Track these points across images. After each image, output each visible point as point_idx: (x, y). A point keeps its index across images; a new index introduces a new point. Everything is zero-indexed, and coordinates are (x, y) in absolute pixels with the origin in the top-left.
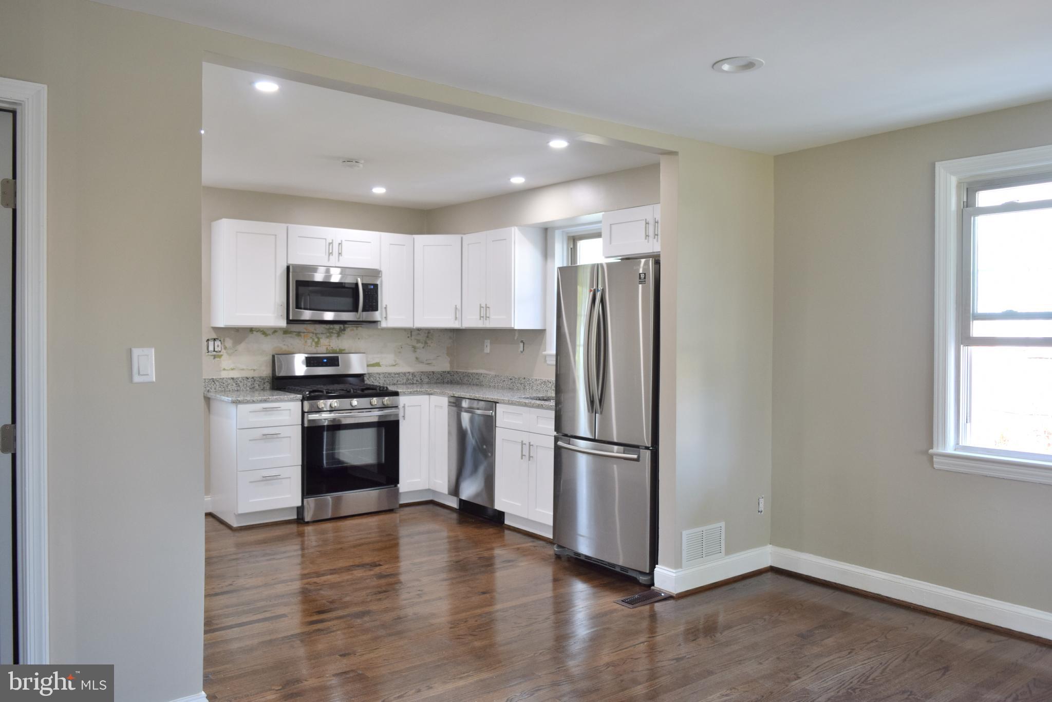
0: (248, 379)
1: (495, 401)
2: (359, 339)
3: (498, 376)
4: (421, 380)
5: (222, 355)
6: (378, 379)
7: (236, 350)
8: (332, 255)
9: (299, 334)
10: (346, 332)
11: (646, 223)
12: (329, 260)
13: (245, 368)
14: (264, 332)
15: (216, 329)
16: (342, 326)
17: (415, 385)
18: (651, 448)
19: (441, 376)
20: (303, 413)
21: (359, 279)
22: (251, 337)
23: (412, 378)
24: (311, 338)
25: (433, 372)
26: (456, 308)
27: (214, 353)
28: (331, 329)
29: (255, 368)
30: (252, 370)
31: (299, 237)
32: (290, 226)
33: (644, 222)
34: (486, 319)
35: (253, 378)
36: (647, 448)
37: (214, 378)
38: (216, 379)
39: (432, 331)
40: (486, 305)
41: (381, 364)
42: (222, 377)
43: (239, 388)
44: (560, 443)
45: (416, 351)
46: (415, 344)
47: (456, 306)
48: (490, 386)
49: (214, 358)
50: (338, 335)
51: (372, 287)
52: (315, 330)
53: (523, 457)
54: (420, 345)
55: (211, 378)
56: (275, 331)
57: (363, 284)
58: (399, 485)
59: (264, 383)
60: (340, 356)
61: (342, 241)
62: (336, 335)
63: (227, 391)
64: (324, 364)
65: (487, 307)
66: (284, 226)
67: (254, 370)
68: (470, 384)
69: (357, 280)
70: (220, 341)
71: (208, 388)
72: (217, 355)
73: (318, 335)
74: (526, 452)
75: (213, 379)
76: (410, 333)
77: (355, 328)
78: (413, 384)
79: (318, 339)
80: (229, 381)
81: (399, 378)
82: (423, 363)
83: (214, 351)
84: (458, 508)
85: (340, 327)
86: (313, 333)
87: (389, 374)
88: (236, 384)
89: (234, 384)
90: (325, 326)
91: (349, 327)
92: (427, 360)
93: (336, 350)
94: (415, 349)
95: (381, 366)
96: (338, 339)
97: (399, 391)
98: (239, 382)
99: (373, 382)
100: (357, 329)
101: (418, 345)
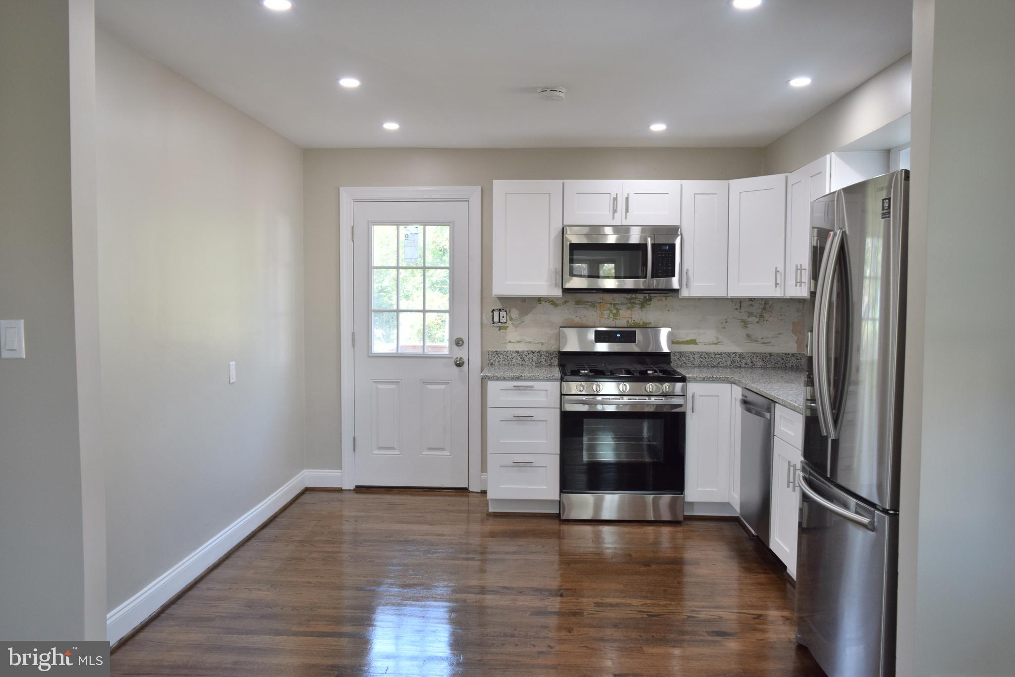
0: (534, 353)
1: (773, 399)
2: (669, 311)
4: (752, 362)
5: (507, 327)
6: (692, 359)
7: (522, 322)
8: (617, 212)
9: (593, 304)
10: (652, 302)
12: (613, 218)
13: (531, 340)
14: (553, 302)
15: (499, 298)
16: (647, 296)
17: (743, 369)
18: (891, 512)
19: (783, 359)
20: (561, 395)
21: (648, 239)
22: (540, 307)
23: (739, 360)
24: (608, 309)
25: (770, 353)
26: (777, 271)
27: (500, 324)
28: (632, 298)
29: (543, 341)
30: (539, 343)
31: (577, 193)
32: (566, 181)
34: (801, 286)
35: (539, 352)
36: (885, 511)
37: (498, 350)
38: (500, 352)
39: (770, 303)
40: (801, 265)
41: (697, 341)
42: (505, 350)
43: (524, 363)
45: (746, 327)
46: (745, 317)
47: (776, 268)
49: (500, 330)
50: (642, 306)
51: (666, 248)
52: (613, 300)
53: (790, 484)
54: (753, 319)
55: (495, 350)
56: (563, 301)
57: (654, 245)
58: (684, 493)
59: (552, 358)
60: (637, 329)
61: (628, 194)
62: (640, 306)
63: (511, 365)
64: (617, 340)
65: (802, 269)
66: (561, 181)
67: (542, 344)
69: (646, 240)
70: (506, 311)
71: (491, 361)
72: (502, 327)
73: (617, 306)
74: (792, 478)
75: (497, 351)
76: (738, 305)
77: (664, 298)
78: (740, 367)
79: (617, 310)
80: (514, 355)
81: (720, 360)
82: (758, 341)
83: (499, 322)
84: (756, 535)
85: (644, 297)
86: (611, 304)
87: (707, 354)
88: (521, 358)
89: (519, 358)
90: (625, 295)
91: (656, 297)
92: (762, 338)
93: (640, 323)
94: (745, 324)
95: (697, 344)
96: (642, 311)
97: (687, 376)
98: (524, 356)
99: (684, 363)
100: (666, 299)
101: (751, 319)
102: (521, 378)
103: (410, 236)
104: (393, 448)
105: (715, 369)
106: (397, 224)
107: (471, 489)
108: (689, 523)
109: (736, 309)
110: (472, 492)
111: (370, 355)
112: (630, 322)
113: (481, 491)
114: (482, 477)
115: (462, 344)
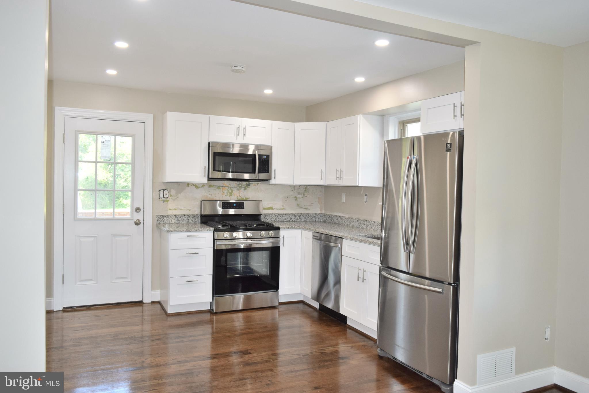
0: (185, 216)
1: (342, 237)
2: (259, 191)
3: (350, 218)
4: (300, 219)
5: (169, 200)
6: (271, 218)
7: (178, 197)
8: (239, 136)
9: (219, 187)
10: (250, 186)
11: (455, 106)
12: (237, 139)
13: (184, 208)
14: (196, 185)
15: (164, 183)
16: (248, 183)
17: (296, 223)
18: (453, 284)
19: (314, 216)
20: (214, 240)
21: (256, 152)
22: (188, 189)
23: (294, 217)
24: (227, 190)
25: (308, 214)
26: (322, 172)
27: (164, 199)
28: (240, 184)
29: (190, 209)
31: (217, 124)
32: (211, 116)
33: (452, 106)
34: (340, 179)
35: (188, 215)
36: (450, 284)
37: (163, 214)
38: (164, 215)
39: (308, 187)
40: (340, 169)
41: (273, 208)
42: (167, 214)
43: (179, 222)
44: (383, 273)
45: (297, 200)
46: (296, 194)
47: (321, 170)
48: (345, 225)
49: (164, 202)
50: (245, 189)
51: (265, 157)
52: (230, 185)
53: (359, 279)
54: (300, 196)
55: (161, 214)
56: (203, 185)
57: (259, 155)
58: (279, 290)
59: (195, 219)
60: (245, 202)
61: (245, 126)
62: (244, 188)
63: (171, 223)
64: (234, 207)
65: (341, 171)
66: (208, 116)
67: (189, 210)
68: (332, 223)
70: (168, 191)
71: (159, 221)
72: (165, 200)
73: (232, 189)
74: (361, 276)
75: (162, 215)
76: (293, 188)
77: (256, 184)
78: (295, 221)
79: (232, 191)
80: (173, 217)
81: (285, 218)
82: (302, 207)
83: (164, 197)
84: (318, 308)
85: (247, 183)
86: (228, 187)
87: (279, 214)
88: (177, 219)
89: (176, 219)
90: (236, 182)
91: (252, 183)
92: (304, 206)
93: (244, 198)
94: (296, 198)
95: (273, 209)
96: (245, 191)
97: (280, 227)
98: (179, 218)
99: (267, 220)
100: (258, 185)
101: (299, 196)
102: (191, 231)
103: (105, 142)
104: (91, 280)
105: (282, 223)
106: (96, 134)
107: (144, 301)
108: (281, 306)
109: (292, 191)
110: (145, 303)
111: (76, 219)
112: (239, 197)
113: (152, 302)
114: (152, 293)
115: (138, 212)
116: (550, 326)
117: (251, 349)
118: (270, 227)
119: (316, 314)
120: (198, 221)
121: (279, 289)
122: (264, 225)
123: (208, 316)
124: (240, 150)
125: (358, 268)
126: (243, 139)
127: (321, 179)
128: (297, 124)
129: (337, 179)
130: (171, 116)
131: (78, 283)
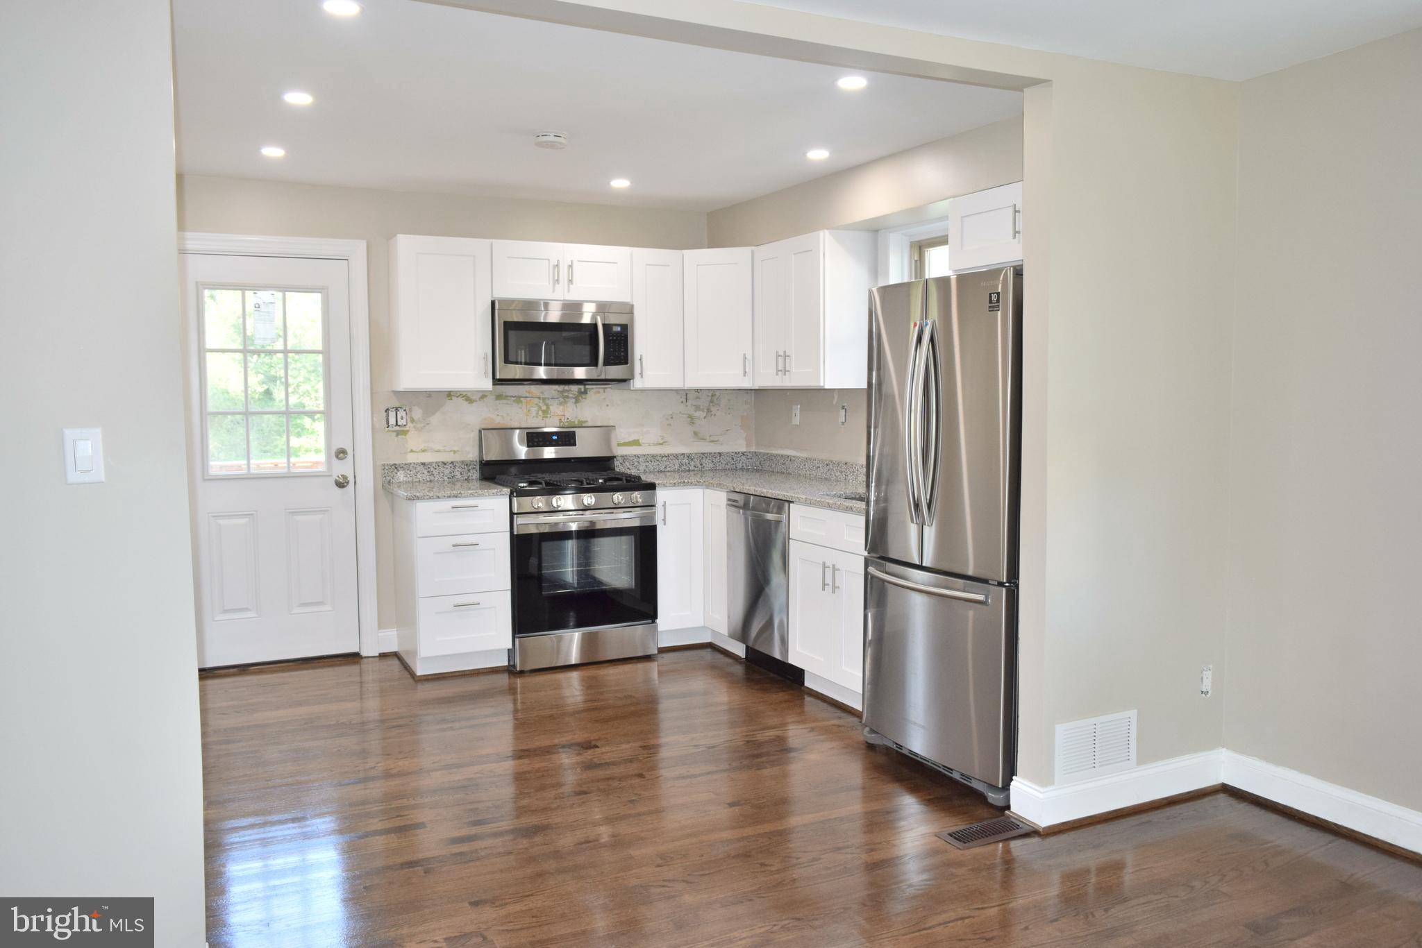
0: (445, 464)
1: (788, 499)
2: (608, 406)
3: (810, 459)
4: (701, 465)
5: (408, 431)
6: (636, 464)
7: (428, 424)
8: (558, 284)
9: (518, 399)
10: (588, 396)
11: (1016, 211)
12: (554, 291)
13: (442, 448)
14: (467, 397)
15: (396, 393)
16: (582, 387)
17: (692, 473)
18: (1007, 584)
19: (733, 459)
20: (512, 514)
21: (599, 318)
22: (451, 405)
23: (687, 462)
24: (536, 404)
25: (719, 453)
26: (745, 358)
27: (397, 428)
28: (564, 391)
29: (456, 449)
30: (451, 451)
31: (509, 257)
32: (494, 241)
33: (1011, 210)
34: (785, 374)
35: (452, 463)
36: (1001, 584)
37: (397, 463)
38: (400, 465)
39: (717, 393)
40: (785, 352)
41: (640, 441)
42: (407, 462)
43: (432, 478)
44: (871, 569)
45: (693, 423)
46: (691, 411)
47: (744, 355)
48: (800, 475)
49: (397, 435)
50: (577, 401)
51: (619, 329)
52: (542, 393)
53: (826, 586)
54: (701, 414)
55: (392, 463)
56: (483, 395)
57: (604, 325)
58: (658, 621)
59: (469, 470)
60: (575, 430)
61: (572, 262)
62: (574, 400)
63: (416, 482)
64: (554, 443)
65: (786, 356)
66: (488, 241)
67: (455, 452)
68: (773, 472)
69: (596, 319)
70: (405, 410)
71: (388, 478)
72: (401, 432)
73: (546, 401)
74: (829, 580)
75: (395, 464)
76: (684, 396)
77: (601, 391)
78: (689, 471)
79: (548, 406)
80: (419, 468)
81: (667, 463)
82: (705, 439)
83: (397, 425)
84: (744, 657)
85: (580, 389)
86: (539, 398)
87: (654, 456)
88: (429, 472)
89: (426, 472)
90: (556, 387)
91: (592, 389)
92: (710, 436)
93: (574, 422)
94: (692, 420)
95: (641, 445)
96: (576, 406)
97: (657, 482)
98: (432, 469)
99: (628, 468)
100: (604, 392)
101: (697, 414)
102: (460, 495)
103: (262, 306)
104: (247, 609)
105: (662, 474)
106: (243, 288)
107: (364, 654)
108: (664, 655)
109: (682, 402)
110: (365, 657)
111: (206, 478)
112: (563, 420)
113: (380, 654)
114: (380, 634)
115: (342, 459)
116: (1211, 667)
117: (599, 739)
118: (632, 484)
119: (739, 670)
120: (476, 474)
121: (657, 618)
122: (621, 480)
123: (504, 679)
124: (563, 316)
125: (824, 564)
126: (569, 291)
127: (744, 376)
128: (688, 253)
129: (777, 374)
130: (407, 245)
131: (217, 618)
